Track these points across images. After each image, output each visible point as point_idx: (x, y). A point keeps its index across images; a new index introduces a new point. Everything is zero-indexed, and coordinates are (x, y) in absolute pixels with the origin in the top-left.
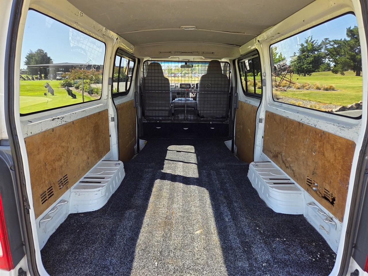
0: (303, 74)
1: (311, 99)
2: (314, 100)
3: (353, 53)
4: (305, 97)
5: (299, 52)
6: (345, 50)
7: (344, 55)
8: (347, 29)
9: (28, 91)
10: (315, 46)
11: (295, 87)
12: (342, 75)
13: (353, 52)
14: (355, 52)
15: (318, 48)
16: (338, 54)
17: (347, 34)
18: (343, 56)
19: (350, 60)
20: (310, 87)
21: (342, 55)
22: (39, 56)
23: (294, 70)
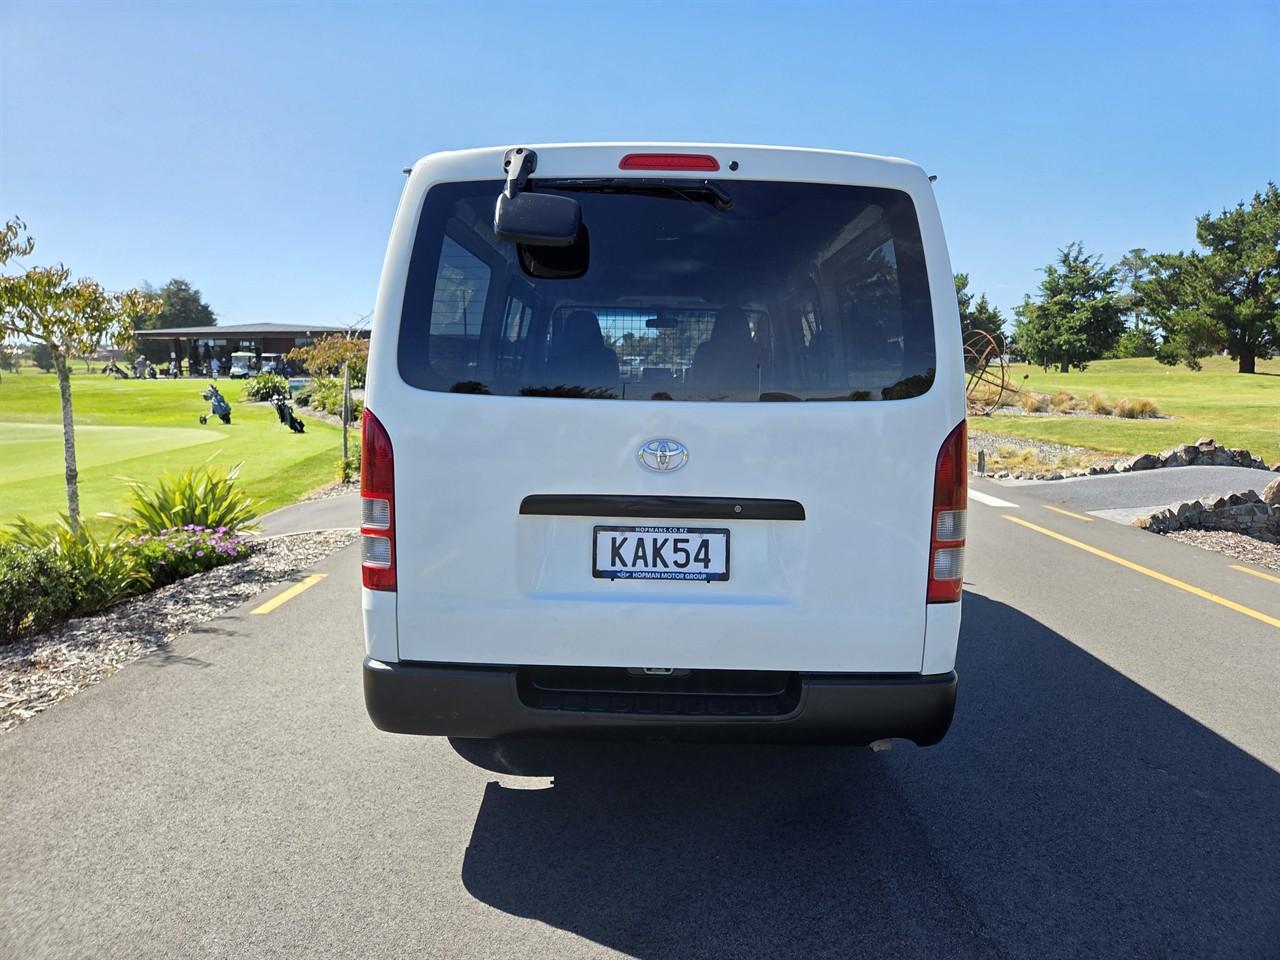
0: (1059, 365)
1: (1068, 441)
2: (1076, 444)
3: (1223, 299)
4: (1051, 433)
5: (1041, 293)
6: (1196, 288)
7: (1192, 304)
8: (1198, 219)
9: (143, 410)
10: (1093, 273)
11: (1025, 405)
12: (1193, 368)
13: (1224, 294)
14: (1232, 294)
15: (1103, 280)
16: (1175, 302)
17: (1200, 236)
18: (1191, 308)
19: (1215, 322)
20: (1077, 405)
21: (1186, 305)
22: (174, 300)
23: (1027, 353)
